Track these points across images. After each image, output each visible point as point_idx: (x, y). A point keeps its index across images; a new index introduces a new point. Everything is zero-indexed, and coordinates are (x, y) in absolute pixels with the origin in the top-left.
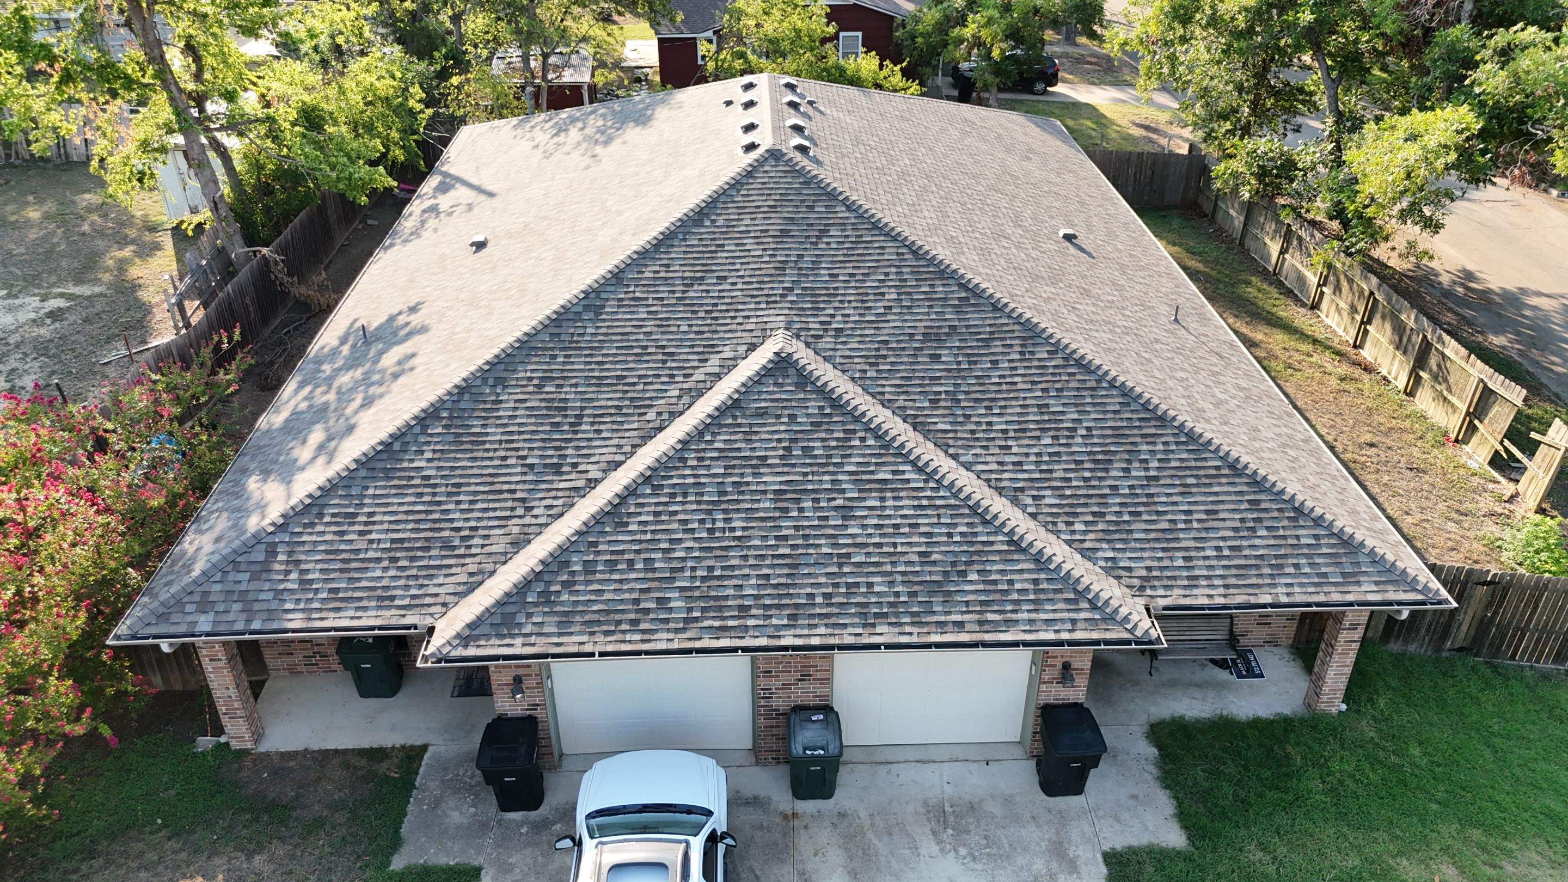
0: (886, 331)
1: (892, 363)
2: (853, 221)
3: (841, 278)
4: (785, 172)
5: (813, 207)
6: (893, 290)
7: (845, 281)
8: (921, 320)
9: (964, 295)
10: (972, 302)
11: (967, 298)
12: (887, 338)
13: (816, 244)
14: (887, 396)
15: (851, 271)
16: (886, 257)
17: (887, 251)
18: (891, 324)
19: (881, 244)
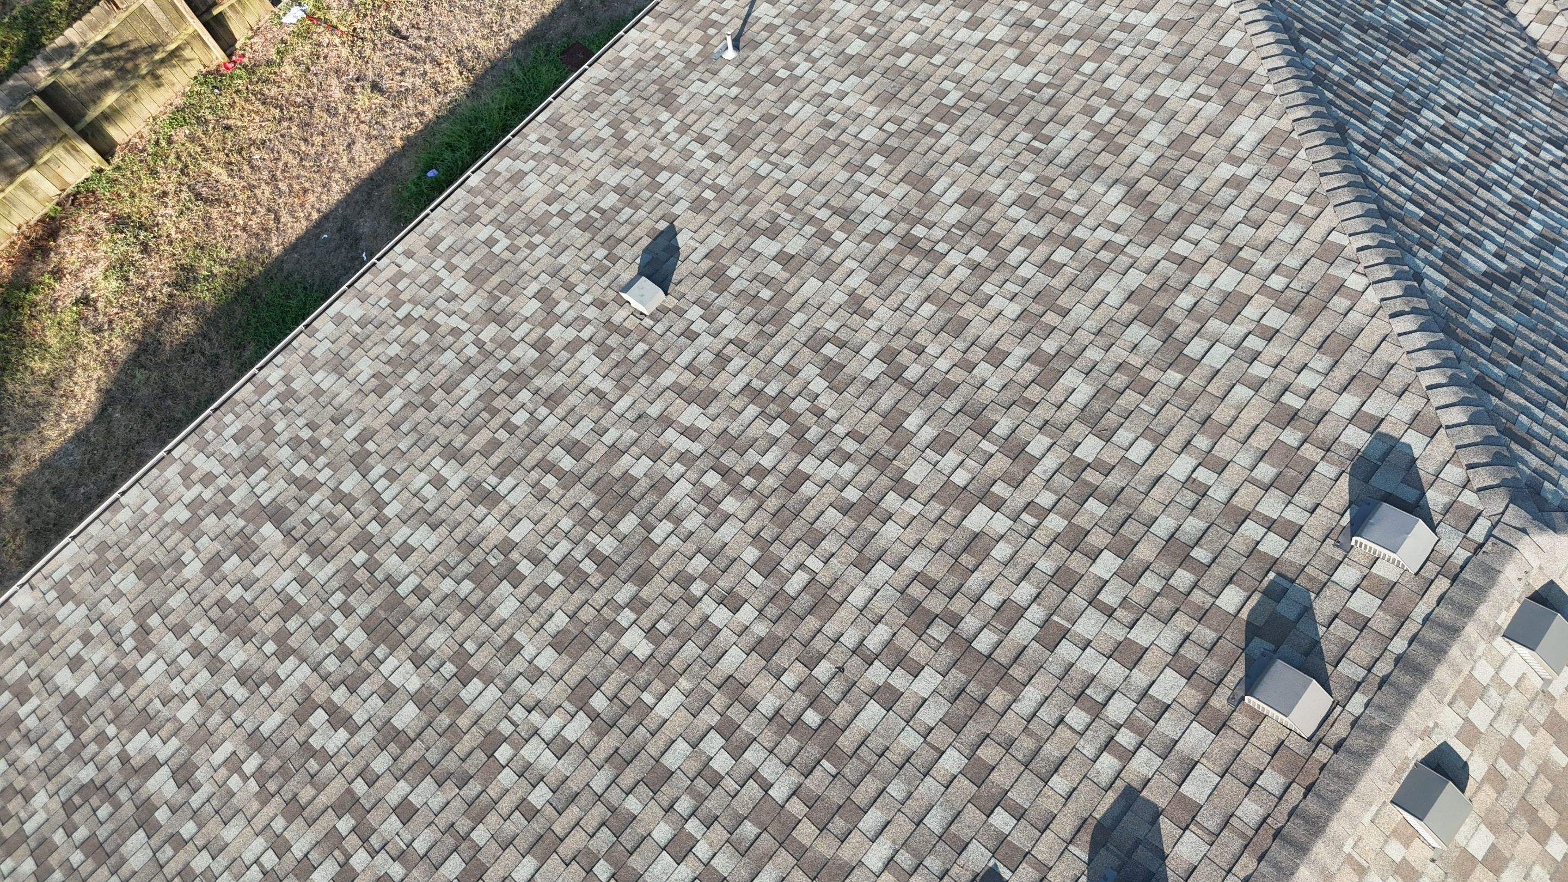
0: (1473, 92)
1: (1491, 63)
2: (1422, 253)
3: (1508, 197)
4: (1527, 446)
5: (1496, 332)
6: (1422, 120)
7: (1505, 189)
8: (1405, 65)
9: (1305, 40)
10: (1299, 26)
11: (1302, 32)
12: (1478, 86)
13: (1525, 272)
14: (1523, 45)
15: (1482, 192)
16: (1399, 163)
17: (1390, 169)
18: (1459, 93)
19: (1393, 183)
